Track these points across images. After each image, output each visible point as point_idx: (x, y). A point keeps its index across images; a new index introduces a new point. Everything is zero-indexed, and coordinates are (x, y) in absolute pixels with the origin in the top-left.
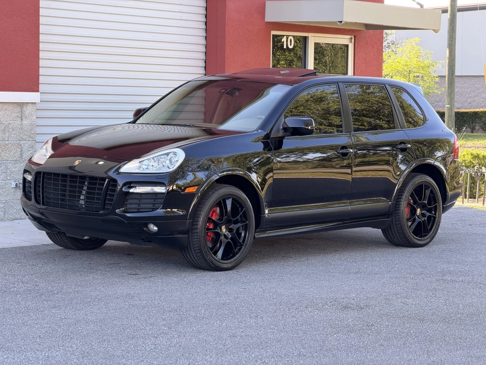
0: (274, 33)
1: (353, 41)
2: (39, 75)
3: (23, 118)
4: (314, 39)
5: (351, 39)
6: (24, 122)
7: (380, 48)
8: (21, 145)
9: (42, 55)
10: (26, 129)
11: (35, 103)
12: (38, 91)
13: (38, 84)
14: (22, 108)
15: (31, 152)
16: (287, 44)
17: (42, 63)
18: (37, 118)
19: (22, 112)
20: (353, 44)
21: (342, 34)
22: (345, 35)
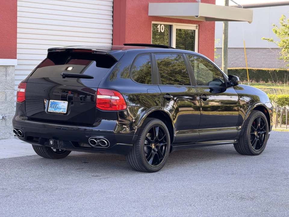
0: (153, 22)
1: (198, 28)
2: (17, 48)
3: (7, 75)
4: (176, 26)
5: (197, 26)
6: (7, 78)
7: (213, 32)
8: (5, 92)
9: (18, 35)
10: (9, 82)
11: (14, 66)
12: (16, 58)
13: (16, 54)
14: (6, 69)
15: (12, 96)
16: (160, 30)
17: (18, 41)
18: (15, 75)
19: (6, 71)
20: (198, 30)
21: (192, 24)
22: (193, 24)
